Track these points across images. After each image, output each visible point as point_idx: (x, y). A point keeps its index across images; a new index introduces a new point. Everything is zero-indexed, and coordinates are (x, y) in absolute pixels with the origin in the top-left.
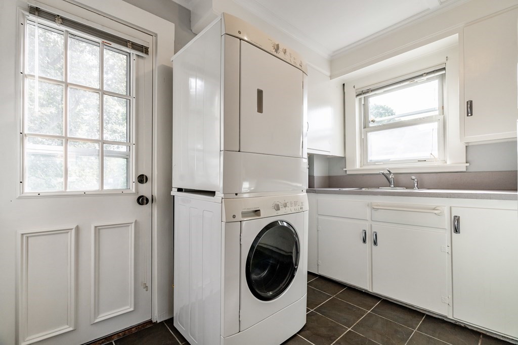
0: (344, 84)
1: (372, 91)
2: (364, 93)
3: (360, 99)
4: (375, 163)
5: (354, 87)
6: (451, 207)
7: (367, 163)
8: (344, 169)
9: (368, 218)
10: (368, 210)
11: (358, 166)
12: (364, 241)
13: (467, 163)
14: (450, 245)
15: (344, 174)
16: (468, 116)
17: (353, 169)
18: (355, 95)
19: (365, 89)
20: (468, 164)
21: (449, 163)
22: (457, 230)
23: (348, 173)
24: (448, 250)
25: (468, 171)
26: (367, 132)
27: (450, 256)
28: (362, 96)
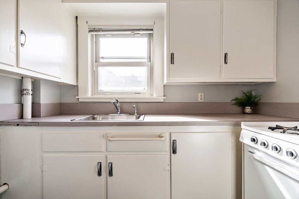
0: (77, 17)
1: (103, 31)
2: (96, 31)
3: (92, 35)
4: (104, 93)
5: (87, 22)
6: (170, 133)
7: (98, 92)
8: (77, 97)
9: (104, 149)
10: (103, 141)
11: (89, 95)
12: (100, 174)
13: (164, 96)
14: (169, 164)
15: (77, 102)
16: (171, 64)
17: (85, 97)
18: (88, 30)
19: (97, 28)
20: (165, 98)
21: (154, 96)
22: (174, 152)
23: (80, 100)
24: (168, 168)
25: (165, 102)
26: (97, 66)
27: (170, 172)
28: (94, 33)
